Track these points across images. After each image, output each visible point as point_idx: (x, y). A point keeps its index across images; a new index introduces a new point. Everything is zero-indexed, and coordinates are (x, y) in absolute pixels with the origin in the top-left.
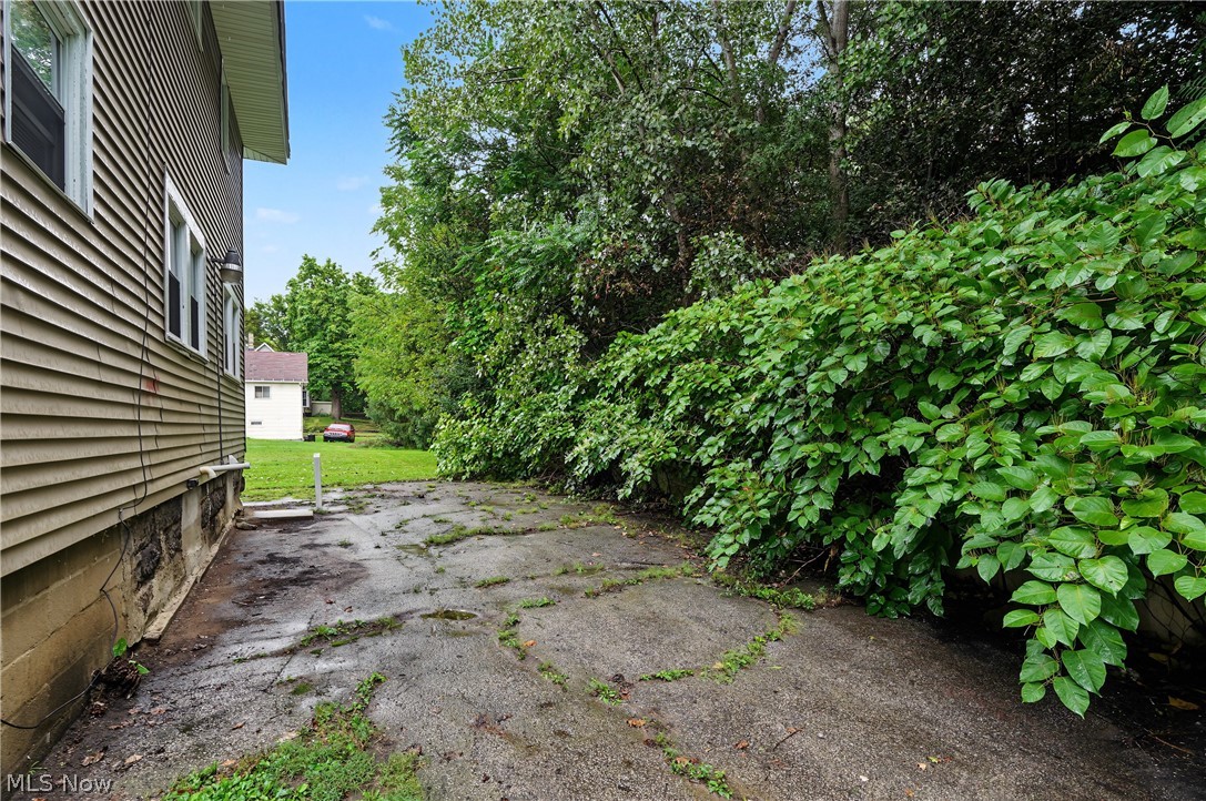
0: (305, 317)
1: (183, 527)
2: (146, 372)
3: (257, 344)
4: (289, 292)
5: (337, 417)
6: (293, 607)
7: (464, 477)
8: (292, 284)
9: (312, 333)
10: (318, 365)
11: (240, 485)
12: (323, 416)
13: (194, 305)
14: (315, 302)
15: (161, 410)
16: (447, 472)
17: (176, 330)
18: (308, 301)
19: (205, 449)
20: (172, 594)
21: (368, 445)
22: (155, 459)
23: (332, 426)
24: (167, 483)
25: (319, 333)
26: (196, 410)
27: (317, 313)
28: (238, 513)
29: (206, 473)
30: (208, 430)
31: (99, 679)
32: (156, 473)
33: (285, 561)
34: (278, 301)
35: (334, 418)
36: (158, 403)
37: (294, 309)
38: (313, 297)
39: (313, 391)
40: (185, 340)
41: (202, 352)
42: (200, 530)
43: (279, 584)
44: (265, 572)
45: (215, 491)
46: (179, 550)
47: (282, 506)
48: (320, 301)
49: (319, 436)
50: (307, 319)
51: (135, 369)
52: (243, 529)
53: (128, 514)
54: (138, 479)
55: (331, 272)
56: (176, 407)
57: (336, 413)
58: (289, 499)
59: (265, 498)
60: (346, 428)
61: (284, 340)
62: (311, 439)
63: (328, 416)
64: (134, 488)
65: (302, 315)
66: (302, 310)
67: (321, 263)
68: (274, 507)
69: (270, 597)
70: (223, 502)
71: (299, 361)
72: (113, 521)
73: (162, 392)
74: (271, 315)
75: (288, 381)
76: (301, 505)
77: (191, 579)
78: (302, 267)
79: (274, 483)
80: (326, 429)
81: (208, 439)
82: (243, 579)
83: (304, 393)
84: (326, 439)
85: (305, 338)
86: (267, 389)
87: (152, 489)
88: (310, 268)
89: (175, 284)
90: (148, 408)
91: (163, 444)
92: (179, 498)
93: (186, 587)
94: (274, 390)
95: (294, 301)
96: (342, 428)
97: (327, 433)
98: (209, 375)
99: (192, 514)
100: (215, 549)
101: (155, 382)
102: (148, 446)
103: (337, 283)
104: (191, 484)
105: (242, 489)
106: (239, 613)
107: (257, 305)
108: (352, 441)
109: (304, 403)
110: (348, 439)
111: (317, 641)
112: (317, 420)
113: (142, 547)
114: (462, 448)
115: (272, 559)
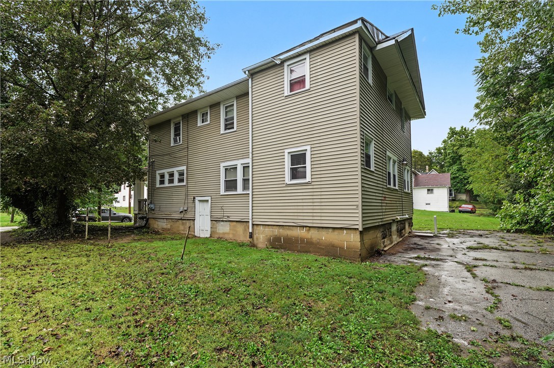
0: (450, 156)
1: (392, 230)
2: (383, 196)
3: (429, 170)
4: (443, 146)
5: (468, 201)
6: (416, 253)
7: (512, 231)
8: (444, 142)
9: (454, 163)
10: (458, 177)
11: (411, 225)
12: (461, 201)
13: (394, 176)
14: (455, 148)
15: (386, 203)
16: (503, 228)
17: (390, 184)
18: (452, 148)
19: (398, 212)
20: (389, 244)
21: (482, 215)
22: (385, 214)
23: (463, 206)
24: (388, 218)
25: (458, 162)
26: (395, 202)
27: (456, 153)
28: (410, 232)
29: (397, 218)
30: (399, 207)
31: (376, 251)
32: (386, 216)
33: (418, 245)
34: (439, 150)
35: (467, 202)
36: (386, 202)
37: (445, 153)
38: (454, 146)
39: (455, 190)
40: (392, 186)
41: (397, 188)
42: (396, 233)
43: (414, 249)
44: (412, 246)
45: (402, 224)
46: (391, 235)
47: (425, 233)
48: (458, 147)
49: (457, 210)
50: (452, 156)
51: (381, 195)
52: (410, 237)
53: (380, 223)
54: (382, 217)
55: (464, 131)
56: (390, 202)
57: (468, 199)
58: (429, 231)
59: (421, 230)
60: (471, 206)
61: (442, 166)
62: (453, 211)
63: (464, 200)
64: (381, 219)
65: (449, 155)
66: (449, 153)
67: (458, 129)
68: (422, 233)
69: (411, 250)
70: (404, 228)
71: (448, 176)
72: (378, 224)
73: (387, 199)
74: (436, 157)
75: (441, 186)
76: (431, 233)
77: (394, 243)
78: (449, 133)
79: (427, 226)
80: (460, 207)
81: (399, 210)
82: (406, 246)
83: (450, 191)
84: (460, 212)
85: (451, 165)
86: (432, 190)
87: (384, 220)
88: (453, 132)
89: (389, 173)
90: (384, 203)
91: (387, 210)
92: (391, 223)
93: (392, 245)
94: (435, 190)
95: (445, 149)
96: (469, 207)
97: (460, 209)
98: (399, 193)
99: (394, 228)
100: (401, 239)
101: (385, 197)
102: (384, 211)
103: (467, 137)
104: (394, 220)
105: (412, 226)
106: (403, 251)
107: (430, 153)
108: (474, 213)
109: (451, 194)
110: (472, 212)
111: (418, 258)
112: (457, 203)
113: (383, 231)
114: (512, 217)
115: (415, 244)
